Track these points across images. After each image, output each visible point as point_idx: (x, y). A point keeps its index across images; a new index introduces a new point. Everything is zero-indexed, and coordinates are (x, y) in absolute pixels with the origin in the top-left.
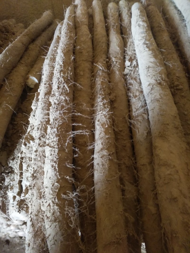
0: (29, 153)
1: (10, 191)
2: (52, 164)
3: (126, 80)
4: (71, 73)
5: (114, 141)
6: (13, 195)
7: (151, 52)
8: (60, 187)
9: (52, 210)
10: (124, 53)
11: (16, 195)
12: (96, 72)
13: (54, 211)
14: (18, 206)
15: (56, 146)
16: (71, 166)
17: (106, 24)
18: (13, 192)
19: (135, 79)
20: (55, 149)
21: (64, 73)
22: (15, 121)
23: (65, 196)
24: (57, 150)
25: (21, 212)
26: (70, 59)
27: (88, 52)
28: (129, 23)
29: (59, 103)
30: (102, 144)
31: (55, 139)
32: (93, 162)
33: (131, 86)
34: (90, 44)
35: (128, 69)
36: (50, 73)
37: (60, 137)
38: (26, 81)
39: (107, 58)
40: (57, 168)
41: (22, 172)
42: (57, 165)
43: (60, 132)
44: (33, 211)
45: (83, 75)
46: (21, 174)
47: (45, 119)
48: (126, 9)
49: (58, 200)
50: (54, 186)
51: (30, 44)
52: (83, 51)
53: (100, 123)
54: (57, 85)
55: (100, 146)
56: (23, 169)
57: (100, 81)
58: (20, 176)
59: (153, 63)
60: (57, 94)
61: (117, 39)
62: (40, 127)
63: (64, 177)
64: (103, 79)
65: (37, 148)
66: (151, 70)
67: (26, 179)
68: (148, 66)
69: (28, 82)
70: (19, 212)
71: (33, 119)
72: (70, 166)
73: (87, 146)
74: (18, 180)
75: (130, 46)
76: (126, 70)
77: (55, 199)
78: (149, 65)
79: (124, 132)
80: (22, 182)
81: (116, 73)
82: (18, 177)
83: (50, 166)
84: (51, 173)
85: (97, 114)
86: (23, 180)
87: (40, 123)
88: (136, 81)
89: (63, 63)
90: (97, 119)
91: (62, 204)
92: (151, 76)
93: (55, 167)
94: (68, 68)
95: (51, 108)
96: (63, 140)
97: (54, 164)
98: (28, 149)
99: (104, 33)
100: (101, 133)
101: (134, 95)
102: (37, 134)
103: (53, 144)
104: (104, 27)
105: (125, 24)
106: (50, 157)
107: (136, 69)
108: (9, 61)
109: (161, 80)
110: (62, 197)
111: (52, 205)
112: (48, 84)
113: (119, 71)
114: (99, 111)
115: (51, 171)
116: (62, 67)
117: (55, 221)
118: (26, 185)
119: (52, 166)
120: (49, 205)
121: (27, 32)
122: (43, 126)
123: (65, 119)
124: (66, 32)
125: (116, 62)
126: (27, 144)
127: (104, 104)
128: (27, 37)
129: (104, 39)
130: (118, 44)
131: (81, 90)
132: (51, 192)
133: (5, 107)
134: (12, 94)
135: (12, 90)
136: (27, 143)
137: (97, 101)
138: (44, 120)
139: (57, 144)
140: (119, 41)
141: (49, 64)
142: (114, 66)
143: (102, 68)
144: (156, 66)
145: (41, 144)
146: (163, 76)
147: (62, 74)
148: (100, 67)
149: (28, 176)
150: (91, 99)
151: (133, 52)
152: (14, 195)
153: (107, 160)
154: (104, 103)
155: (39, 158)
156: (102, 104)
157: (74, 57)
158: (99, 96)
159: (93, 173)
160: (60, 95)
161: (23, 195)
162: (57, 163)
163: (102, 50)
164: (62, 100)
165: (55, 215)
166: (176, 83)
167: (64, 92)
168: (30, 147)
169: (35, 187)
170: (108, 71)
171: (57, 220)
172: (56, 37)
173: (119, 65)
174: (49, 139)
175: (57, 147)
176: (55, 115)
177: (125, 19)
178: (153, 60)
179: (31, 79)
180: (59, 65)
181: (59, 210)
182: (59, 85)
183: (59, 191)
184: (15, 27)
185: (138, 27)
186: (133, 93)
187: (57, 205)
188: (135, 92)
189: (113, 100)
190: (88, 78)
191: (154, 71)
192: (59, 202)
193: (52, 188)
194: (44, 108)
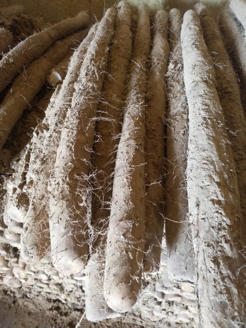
0: (40, 144)
1: (11, 183)
2: (68, 144)
3: (166, 82)
4: (103, 62)
5: (144, 135)
6: (13, 187)
7: (200, 52)
8: (74, 168)
9: (61, 188)
10: (169, 56)
11: (17, 187)
12: (133, 69)
13: (63, 189)
14: (17, 200)
15: (75, 128)
16: (90, 150)
17: (152, 27)
18: (14, 184)
19: (178, 82)
20: (74, 130)
21: (96, 62)
22: (26, 119)
23: (78, 177)
24: (75, 132)
25: (20, 208)
26: (104, 50)
27: (126, 49)
28: (178, 30)
29: (85, 89)
30: (129, 134)
31: (75, 122)
32: (116, 151)
33: (172, 88)
34: (129, 42)
35: (171, 72)
36: (78, 64)
37: (81, 120)
38: (47, 76)
39: (148, 59)
40: (73, 149)
41: (29, 164)
42: (73, 146)
43: (82, 115)
44: (36, 195)
45: (117, 69)
46: (27, 166)
47: (66, 106)
48: (177, 17)
49: (69, 180)
50: (67, 165)
51: (58, 40)
52: (121, 47)
53: (130, 115)
54: (85, 71)
55: (127, 136)
56: (30, 160)
57: (136, 77)
58: (24, 168)
59: (201, 62)
60: (84, 80)
61: (162, 41)
62: (59, 113)
63: (80, 160)
64: (140, 76)
65: (52, 134)
66: (197, 68)
67: (32, 171)
68: (194, 65)
69: (50, 78)
70: (18, 207)
71: (50, 110)
72: (88, 150)
73: (111, 136)
74: (22, 172)
75: (176, 51)
76: (168, 73)
77: (66, 178)
78: (196, 63)
79: (157, 132)
80: (27, 175)
81: (156, 74)
82: (23, 169)
83: (65, 146)
84: (65, 153)
85: (128, 107)
86: (28, 172)
87: (59, 109)
88: (179, 83)
89: (95, 53)
90: (128, 112)
91: (74, 184)
92: (196, 74)
93: (71, 147)
94: (101, 58)
95: (74, 93)
96: (84, 124)
97: (71, 144)
98: (40, 139)
99: (148, 35)
100: (130, 124)
101: (175, 96)
102: (53, 120)
103: (72, 126)
104: (149, 30)
105: (174, 30)
106: (67, 138)
107: (180, 73)
108: (31, 49)
109: (207, 79)
110: (74, 178)
111: (62, 183)
112: (75, 74)
113: (160, 72)
114: (131, 104)
115: (66, 151)
116: (94, 56)
117: (63, 198)
118: (31, 178)
119: (68, 146)
120: (58, 183)
121: (56, 26)
122: (62, 112)
123: (89, 105)
124: (103, 27)
125: (158, 64)
126: (40, 133)
127: (137, 98)
128: (56, 31)
129: (147, 41)
130: (163, 47)
131: (112, 83)
132: (63, 171)
133: (18, 97)
134: (29, 86)
135: (30, 81)
136: (39, 131)
137: (130, 95)
138: (64, 106)
139: (77, 126)
140: (165, 44)
141: (78, 56)
142: (155, 68)
143: (141, 66)
144: (204, 65)
145: (57, 131)
146: (210, 75)
147: (92, 62)
148: (139, 65)
149: (35, 168)
150: (123, 94)
151: (179, 56)
152: (15, 187)
153: (133, 149)
154: (138, 96)
155: (52, 143)
156: (135, 98)
157: (109, 48)
158: (133, 90)
159: (115, 161)
160: (88, 82)
161: (25, 187)
162: (74, 144)
163: (142, 50)
164: (89, 87)
165: (64, 193)
166: (225, 86)
167: (92, 80)
168: (42, 137)
169: (42, 172)
170: (148, 70)
171: (65, 199)
172: (91, 34)
173: (161, 67)
174: (68, 122)
175: (77, 129)
176: (78, 100)
177: (175, 26)
178: (201, 59)
179: (54, 74)
180: (90, 54)
181: (69, 189)
182: (87, 72)
183: (72, 171)
184: (42, 24)
185: (188, 30)
186: (174, 94)
187: (68, 184)
188: (176, 94)
189: (149, 98)
190: (122, 73)
191: (200, 70)
192: (70, 181)
193: (64, 168)
194: (66, 95)
